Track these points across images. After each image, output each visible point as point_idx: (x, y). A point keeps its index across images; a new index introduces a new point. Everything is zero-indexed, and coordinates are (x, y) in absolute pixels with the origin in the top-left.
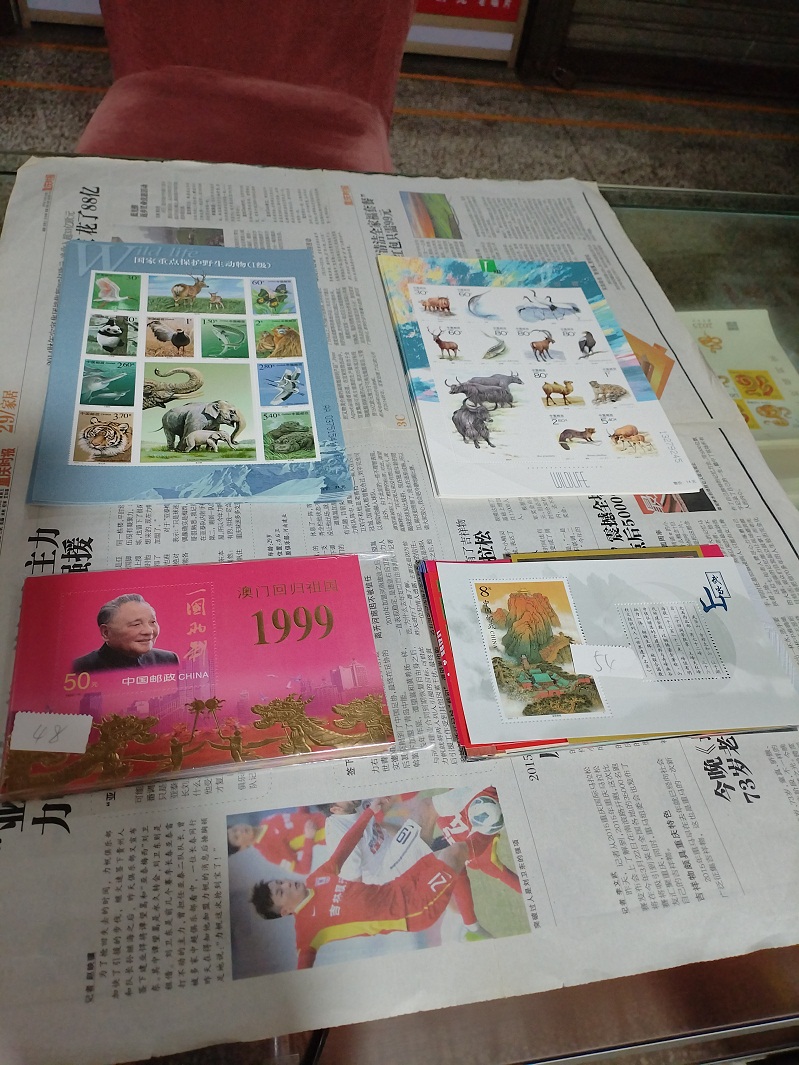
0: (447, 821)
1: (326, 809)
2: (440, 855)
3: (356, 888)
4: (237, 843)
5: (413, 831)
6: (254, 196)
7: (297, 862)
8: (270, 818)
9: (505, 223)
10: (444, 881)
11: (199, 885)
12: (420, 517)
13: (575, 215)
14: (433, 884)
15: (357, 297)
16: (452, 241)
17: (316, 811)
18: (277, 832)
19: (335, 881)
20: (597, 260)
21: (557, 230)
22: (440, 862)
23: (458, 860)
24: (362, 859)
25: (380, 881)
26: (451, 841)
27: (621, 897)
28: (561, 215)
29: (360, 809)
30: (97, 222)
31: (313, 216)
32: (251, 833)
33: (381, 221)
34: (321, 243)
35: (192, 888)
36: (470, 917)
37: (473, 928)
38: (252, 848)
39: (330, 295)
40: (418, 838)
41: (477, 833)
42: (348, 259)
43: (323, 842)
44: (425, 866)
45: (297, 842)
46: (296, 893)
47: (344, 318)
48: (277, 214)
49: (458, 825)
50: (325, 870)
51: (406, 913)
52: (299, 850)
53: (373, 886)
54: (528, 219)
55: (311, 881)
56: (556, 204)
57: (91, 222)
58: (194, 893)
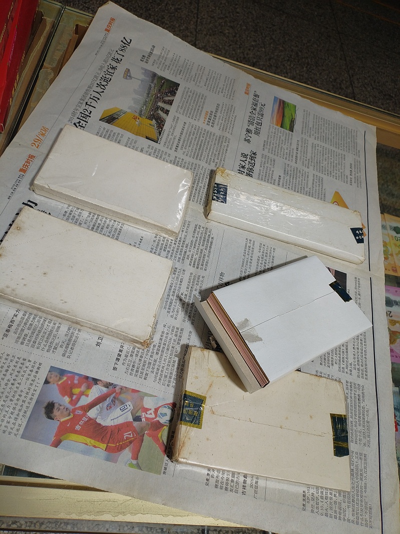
0: (146, 410)
1: (96, 381)
2: (136, 424)
3: (92, 423)
4: (50, 380)
5: (129, 408)
6: (203, 73)
7: (72, 400)
8: (69, 375)
9: (318, 132)
10: (132, 436)
11: (25, 391)
12: (205, 264)
13: (355, 141)
14: (126, 435)
15: (227, 143)
16: (288, 132)
17: (91, 380)
18: (69, 382)
19: (84, 415)
20: (355, 169)
21: (342, 145)
22: (134, 427)
23: (142, 429)
24: (101, 411)
25: (103, 423)
26: (143, 420)
27: (208, 477)
28: (349, 138)
29: (111, 387)
30: (123, 58)
31: (227, 93)
32: (58, 378)
33: (258, 109)
34: (224, 109)
35: (22, 391)
36: (136, 457)
37: (134, 462)
38: (55, 385)
39: (215, 137)
40: (130, 412)
41: (158, 421)
42: (233, 122)
43: (87, 396)
44: (127, 426)
45: (76, 391)
46: (66, 413)
47: (216, 151)
48: (210, 86)
49: (151, 414)
50: (82, 408)
51: (108, 443)
52: (75, 395)
53: (100, 424)
54: (331, 134)
55: (74, 411)
56: (349, 131)
57: (119, 57)
58: (21, 394)
